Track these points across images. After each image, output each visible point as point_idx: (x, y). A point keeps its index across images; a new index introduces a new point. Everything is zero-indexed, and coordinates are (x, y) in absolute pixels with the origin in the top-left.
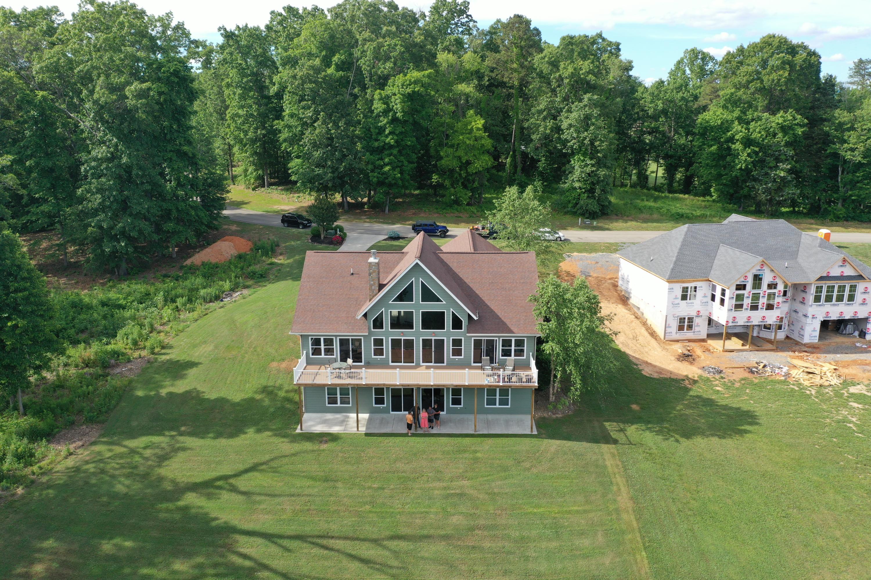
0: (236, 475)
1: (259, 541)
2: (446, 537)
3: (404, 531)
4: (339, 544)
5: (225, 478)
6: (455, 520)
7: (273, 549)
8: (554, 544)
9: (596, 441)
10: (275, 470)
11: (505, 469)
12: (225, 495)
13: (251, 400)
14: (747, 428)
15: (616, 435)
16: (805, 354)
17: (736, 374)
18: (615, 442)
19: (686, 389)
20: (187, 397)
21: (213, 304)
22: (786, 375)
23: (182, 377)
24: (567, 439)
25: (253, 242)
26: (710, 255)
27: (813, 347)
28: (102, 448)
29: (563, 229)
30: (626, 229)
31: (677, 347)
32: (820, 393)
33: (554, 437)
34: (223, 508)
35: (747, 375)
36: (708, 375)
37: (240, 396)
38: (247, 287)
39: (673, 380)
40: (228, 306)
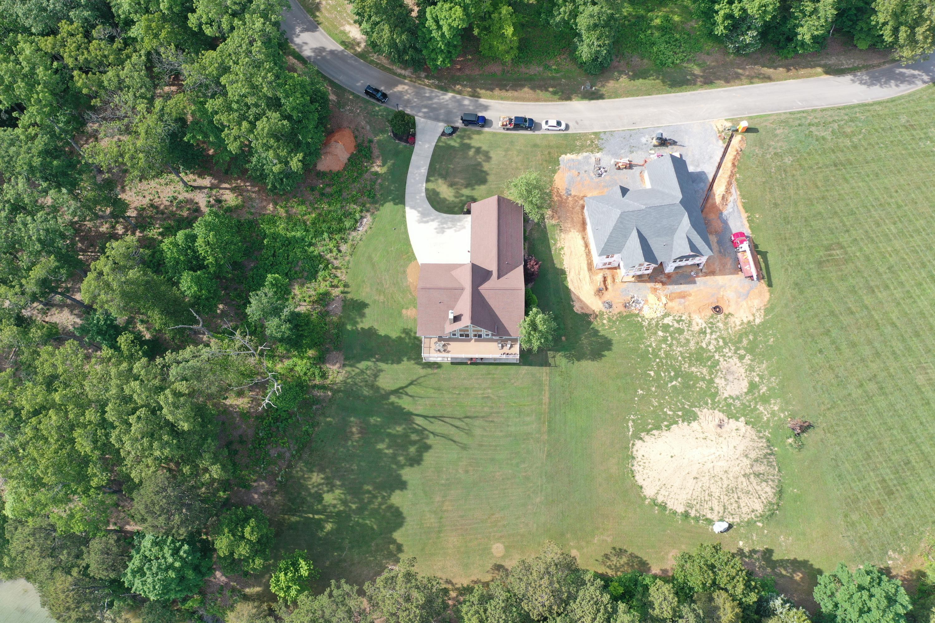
0: (406, 387)
1: (421, 418)
2: (483, 417)
3: (469, 414)
4: (447, 420)
5: (402, 388)
6: (486, 409)
7: (427, 422)
8: (517, 420)
9: (542, 365)
10: (419, 384)
11: (504, 383)
12: (405, 397)
13: (400, 338)
14: (606, 353)
15: (551, 361)
16: (659, 286)
17: (618, 308)
18: (549, 365)
19: (590, 323)
20: (371, 333)
21: (354, 234)
22: (640, 310)
23: (363, 315)
24: (530, 365)
25: (356, 137)
26: (626, 237)
27: (669, 276)
28: (348, 369)
29: (569, 98)
30: (616, 95)
31: (599, 278)
32: (649, 324)
33: (525, 364)
34: (405, 403)
35: (622, 309)
36: (604, 310)
37: (394, 335)
38: (368, 211)
39: (587, 315)
40: (364, 238)
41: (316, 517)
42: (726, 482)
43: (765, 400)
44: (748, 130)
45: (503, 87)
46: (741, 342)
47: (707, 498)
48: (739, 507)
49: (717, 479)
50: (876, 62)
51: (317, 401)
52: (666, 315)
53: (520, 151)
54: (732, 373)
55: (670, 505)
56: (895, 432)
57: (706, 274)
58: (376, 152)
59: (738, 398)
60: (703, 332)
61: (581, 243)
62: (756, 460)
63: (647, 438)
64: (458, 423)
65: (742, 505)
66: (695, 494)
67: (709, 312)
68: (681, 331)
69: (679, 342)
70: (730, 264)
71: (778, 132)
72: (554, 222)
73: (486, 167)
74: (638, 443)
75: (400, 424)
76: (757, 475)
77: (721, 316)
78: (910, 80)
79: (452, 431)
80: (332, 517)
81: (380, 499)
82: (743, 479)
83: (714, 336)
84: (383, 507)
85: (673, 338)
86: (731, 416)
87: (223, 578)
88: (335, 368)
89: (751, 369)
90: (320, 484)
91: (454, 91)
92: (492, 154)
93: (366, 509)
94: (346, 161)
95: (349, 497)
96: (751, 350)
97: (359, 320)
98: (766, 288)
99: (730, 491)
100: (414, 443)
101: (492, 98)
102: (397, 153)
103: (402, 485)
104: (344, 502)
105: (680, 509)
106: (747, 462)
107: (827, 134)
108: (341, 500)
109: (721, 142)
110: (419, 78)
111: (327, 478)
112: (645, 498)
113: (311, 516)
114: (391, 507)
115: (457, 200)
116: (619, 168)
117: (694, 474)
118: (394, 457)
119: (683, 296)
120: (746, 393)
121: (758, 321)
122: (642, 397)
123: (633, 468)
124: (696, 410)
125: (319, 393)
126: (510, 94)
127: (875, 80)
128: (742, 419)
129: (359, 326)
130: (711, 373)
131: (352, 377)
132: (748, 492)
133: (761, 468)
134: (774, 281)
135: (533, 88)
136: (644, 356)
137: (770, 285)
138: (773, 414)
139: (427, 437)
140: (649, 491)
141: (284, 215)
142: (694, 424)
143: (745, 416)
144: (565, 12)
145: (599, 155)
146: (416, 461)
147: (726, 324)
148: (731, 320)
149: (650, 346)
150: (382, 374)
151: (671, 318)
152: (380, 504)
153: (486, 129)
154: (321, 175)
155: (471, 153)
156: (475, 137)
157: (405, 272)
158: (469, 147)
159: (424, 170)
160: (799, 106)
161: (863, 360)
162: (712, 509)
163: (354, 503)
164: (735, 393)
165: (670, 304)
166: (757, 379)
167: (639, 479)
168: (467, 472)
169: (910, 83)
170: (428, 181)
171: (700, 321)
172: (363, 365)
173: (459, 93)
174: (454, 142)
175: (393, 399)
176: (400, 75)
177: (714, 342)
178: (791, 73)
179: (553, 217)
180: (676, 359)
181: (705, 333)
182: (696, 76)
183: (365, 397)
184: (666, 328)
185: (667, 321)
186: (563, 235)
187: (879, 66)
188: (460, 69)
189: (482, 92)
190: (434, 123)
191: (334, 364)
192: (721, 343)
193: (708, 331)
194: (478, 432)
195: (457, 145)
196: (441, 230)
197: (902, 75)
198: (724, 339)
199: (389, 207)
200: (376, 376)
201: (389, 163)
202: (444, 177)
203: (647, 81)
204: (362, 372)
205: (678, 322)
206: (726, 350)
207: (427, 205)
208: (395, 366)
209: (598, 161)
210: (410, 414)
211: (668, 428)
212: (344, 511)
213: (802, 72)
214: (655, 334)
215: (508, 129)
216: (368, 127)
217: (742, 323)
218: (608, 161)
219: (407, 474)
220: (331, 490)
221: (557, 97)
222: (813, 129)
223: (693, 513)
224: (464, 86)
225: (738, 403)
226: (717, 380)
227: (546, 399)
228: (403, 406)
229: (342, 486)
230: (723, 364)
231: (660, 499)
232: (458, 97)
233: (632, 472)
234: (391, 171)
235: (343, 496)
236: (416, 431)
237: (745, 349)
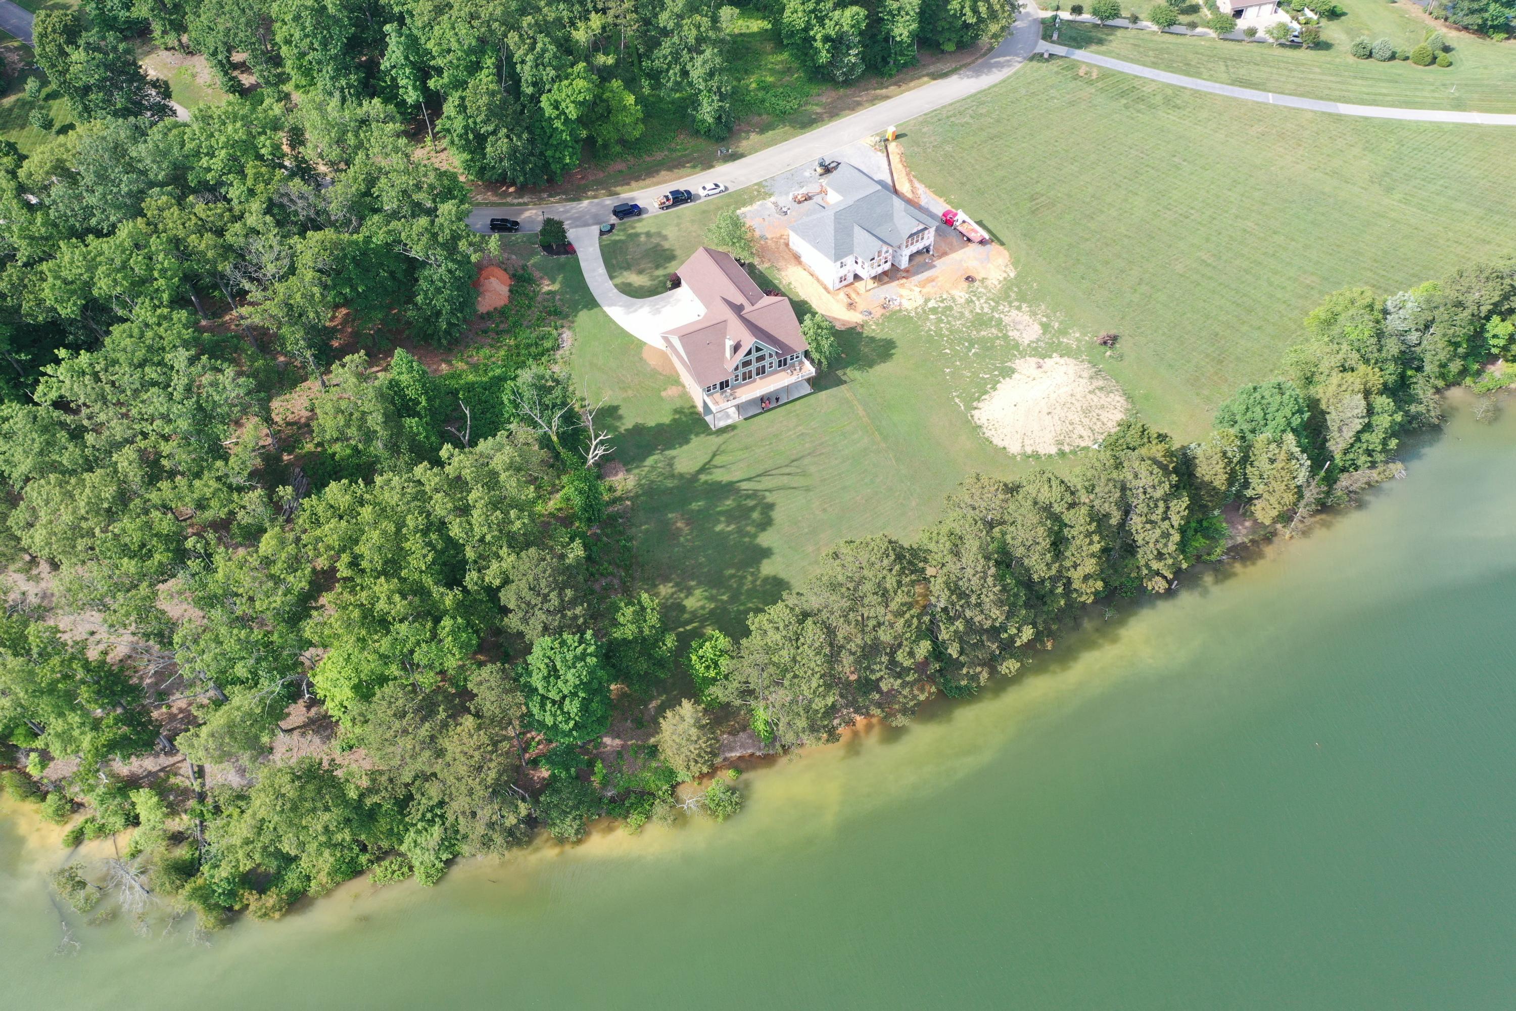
0: (711, 460)
1: (746, 482)
2: (809, 454)
3: (793, 457)
4: (774, 472)
5: (707, 463)
6: (807, 446)
7: (753, 483)
8: (846, 442)
9: (837, 385)
10: (723, 452)
12: (715, 470)
13: (674, 420)
14: (893, 351)
15: (844, 378)
16: (904, 280)
17: (878, 312)
18: (845, 382)
19: (860, 334)
20: (638, 430)
21: (560, 352)
22: (900, 305)
23: (620, 418)
24: (826, 389)
25: (505, 270)
26: (850, 235)
27: (907, 271)
28: (636, 471)
29: (711, 167)
30: (754, 150)
31: (842, 295)
32: (917, 313)
33: (821, 390)
34: (720, 476)
35: (883, 311)
36: (866, 318)
37: (666, 420)
38: (562, 327)
39: (852, 328)
40: (574, 351)
41: (688, 628)
42: (1078, 405)
43: (1063, 332)
44: (897, 137)
45: (637, 178)
46: (1009, 296)
47: (1071, 428)
48: (1103, 424)
49: (1068, 405)
50: (968, 61)
51: (619, 515)
52: (927, 301)
53: (693, 221)
54: (1020, 323)
55: (1042, 452)
56: (1189, 315)
57: (940, 257)
58: (537, 274)
59: (1038, 340)
60: (969, 302)
61: (806, 273)
62: (1091, 378)
63: (980, 405)
64: (787, 470)
65: (1105, 420)
66: (1058, 429)
67: (965, 284)
68: (950, 308)
69: (955, 318)
70: (955, 240)
71: (924, 130)
72: (766, 265)
73: (666, 245)
74: (976, 413)
75: (727, 498)
76: (1101, 389)
77: (977, 284)
78: (1008, 64)
79: (785, 480)
80: (706, 619)
81: (750, 578)
82: (1092, 396)
83: (982, 301)
84: (758, 583)
85: (947, 317)
86: (1043, 357)
87: (618, 742)
88: (621, 476)
89: (1033, 314)
90: (673, 594)
91: (588, 198)
92: (664, 232)
93: (741, 594)
94: (507, 294)
95: (714, 592)
96: (1022, 298)
97: (618, 424)
98: (1001, 248)
99: (1086, 411)
100: (753, 508)
101: (632, 190)
102: (561, 268)
103: (766, 553)
104: (711, 598)
105: (1053, 450)
106: (1083, 381)
107: (967, 119)
108: (706, 598)
109: (879, 153)
110: (541, 199)
111: (677, 585)
112: (1014, 456)
113: (681, 630)
114: (766, 579)
115: (656, 282)
116: (800, 202)
117: (1046, 410)
118: (741, 532)
119: (932, 280)
120: (1044, 334)
121: (1012, 275)
122: (952, 374)
123: (986, 435)
124: (1009, 364)
125: (617, 508)
126: (648, 181)
127: (978, 72)
128: (1055, 355)
129: (622, 430)
130: (1001, 330)
131: (645, 477)
132: (1103, 407)
133: (1101, 383)
134: (1004, 240)
135: (670, 169)
136: (930, 340)
137: (1002, 244)
138: (1077, 339)
139: (764, 497)
140: (1014, 448)
141: (465, 367)
142: (1015, 376)
143: (1056, 351)
144: (675, 74)
145: (773, 199)
146: (766, 523)
147: (986, 288)
148: (988, 283)
149: (930, 330)
150: (676, 461)
151: (933, 301)
152: (754, 582)
153: (644, 216)
154: (488, 316)
155: (643, 238)
156: (638, 225)
157: (641, 359)
158: (637, 235)
159: (602, 270)
160: (927, 108)
161: (1122, 271)
162: (1081, 437)
163: (723, 594)
164: (1034, 337)
165: (924, 290)
166: (1044, 319)
167: (997, 441)
168: (824, 510)
169: (1009, 66)
170: (611, 277)
171: (962, 294)
172: (650, 461)
173: (595, 197)
174: (618, 236)
175: (703, 477)
176: (519, 204)
177: (985, 305)
178: (903, 88)
179: (763, 262)
180: (961, 331)
181: (972, 301)
182: (821, 114)
183: (672, 489)
184: (934, 310)
185: (931, 304)
186: (783, 274)
187: (973, 62)
188: (582, 178)
189: (618, 189)
190: (585, 229)
191: (616, 474)
192: (992, 303)
193: (974, 299)
194: (812, 469)
195: (623, 238)
196: (658, 311)
197: (999, 62)
198: (992, 300)
199: (583, 317)
200: (671, 465)
201: (560, 278)
202: (628, 267)
203: (776, 131)
204: (653, 468)
205: (942, 301)
206: (1001, 307)
207: (625, 298)
208: (685, 447)
209: (776, 204)
210: (731, 484)
211: (994, 388)
212: (716, 608)
213: (912, 84)
214: (928, 319)
215: (668, 207)
216: (514, 257)
217: (1000, 282)
218: (785, 201)
219: (765, 539)
220: (689, 594)
221: (698, 169)
222: (952, 119)
223: (1067, 449)
224: (597, 190)
225: (1041, 344)
226: (1010, 334)
227: (861, 412)
228: (719, 479)
229: (700, 583)
230: (1006, 320)
231: (1029, 450)
232: (596, 201)
233: (987, 439)
234: (565, 284)
235: (706, 594)
236: (748, 497)
237: (1016, 300)
